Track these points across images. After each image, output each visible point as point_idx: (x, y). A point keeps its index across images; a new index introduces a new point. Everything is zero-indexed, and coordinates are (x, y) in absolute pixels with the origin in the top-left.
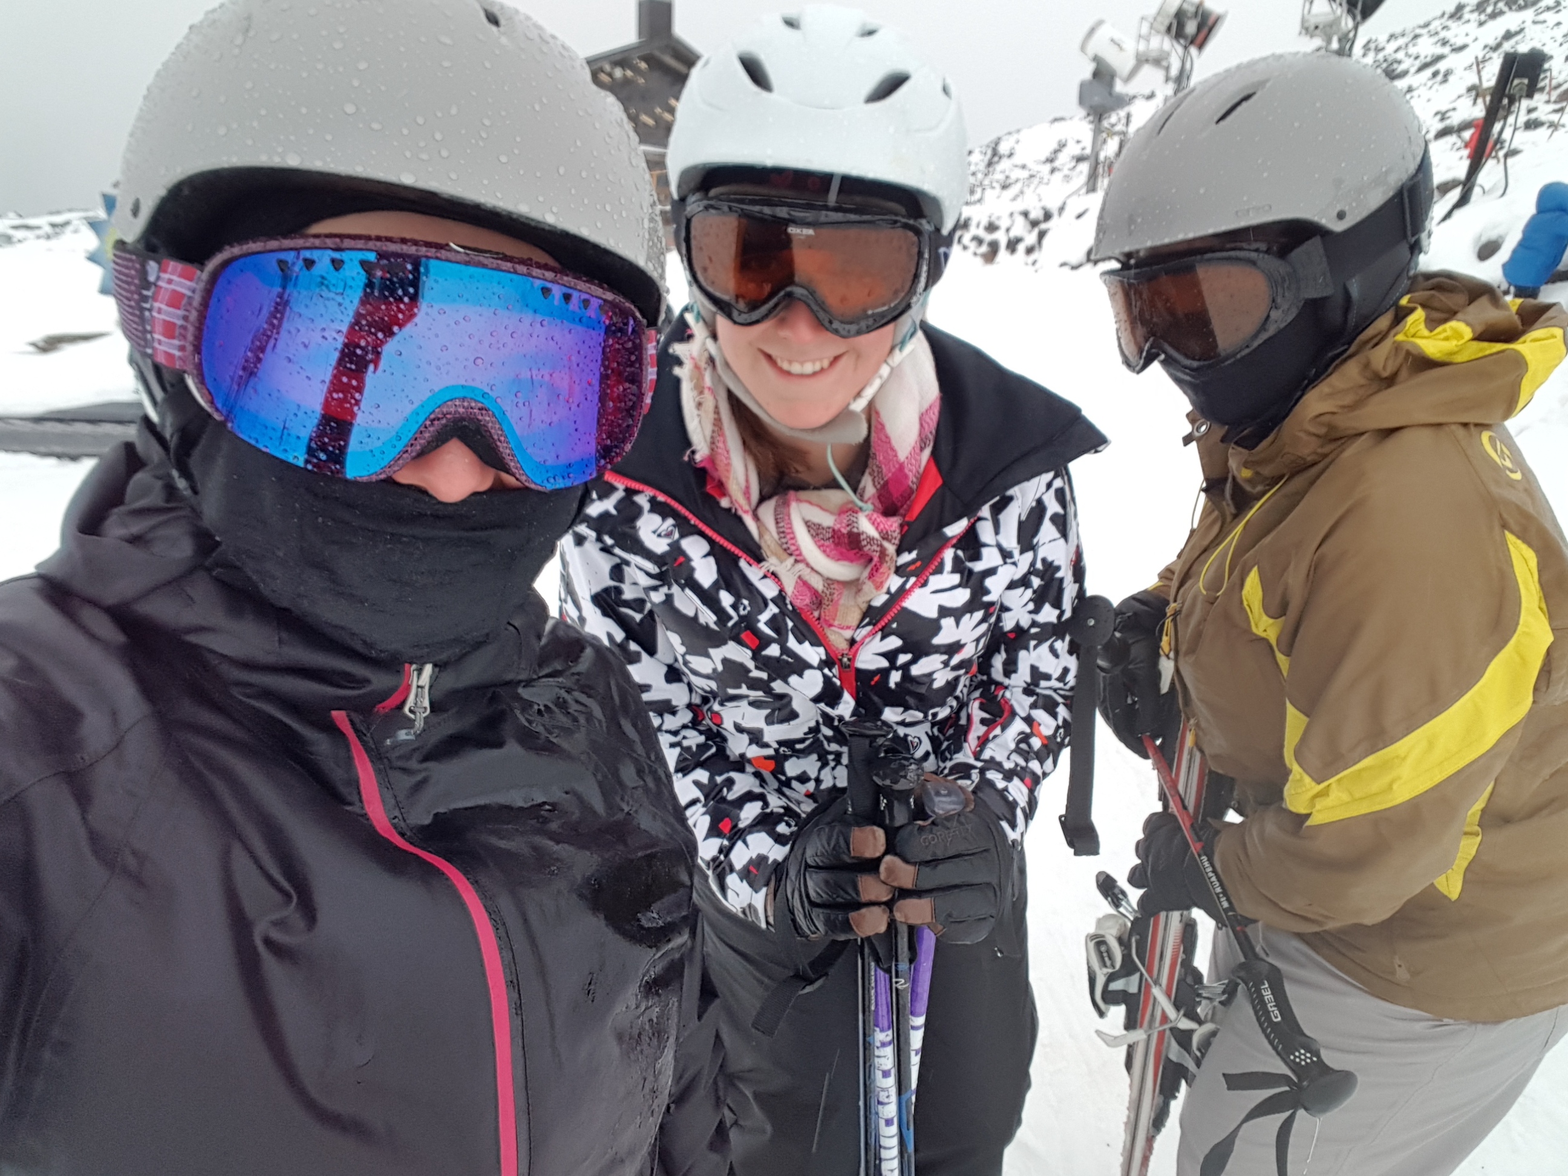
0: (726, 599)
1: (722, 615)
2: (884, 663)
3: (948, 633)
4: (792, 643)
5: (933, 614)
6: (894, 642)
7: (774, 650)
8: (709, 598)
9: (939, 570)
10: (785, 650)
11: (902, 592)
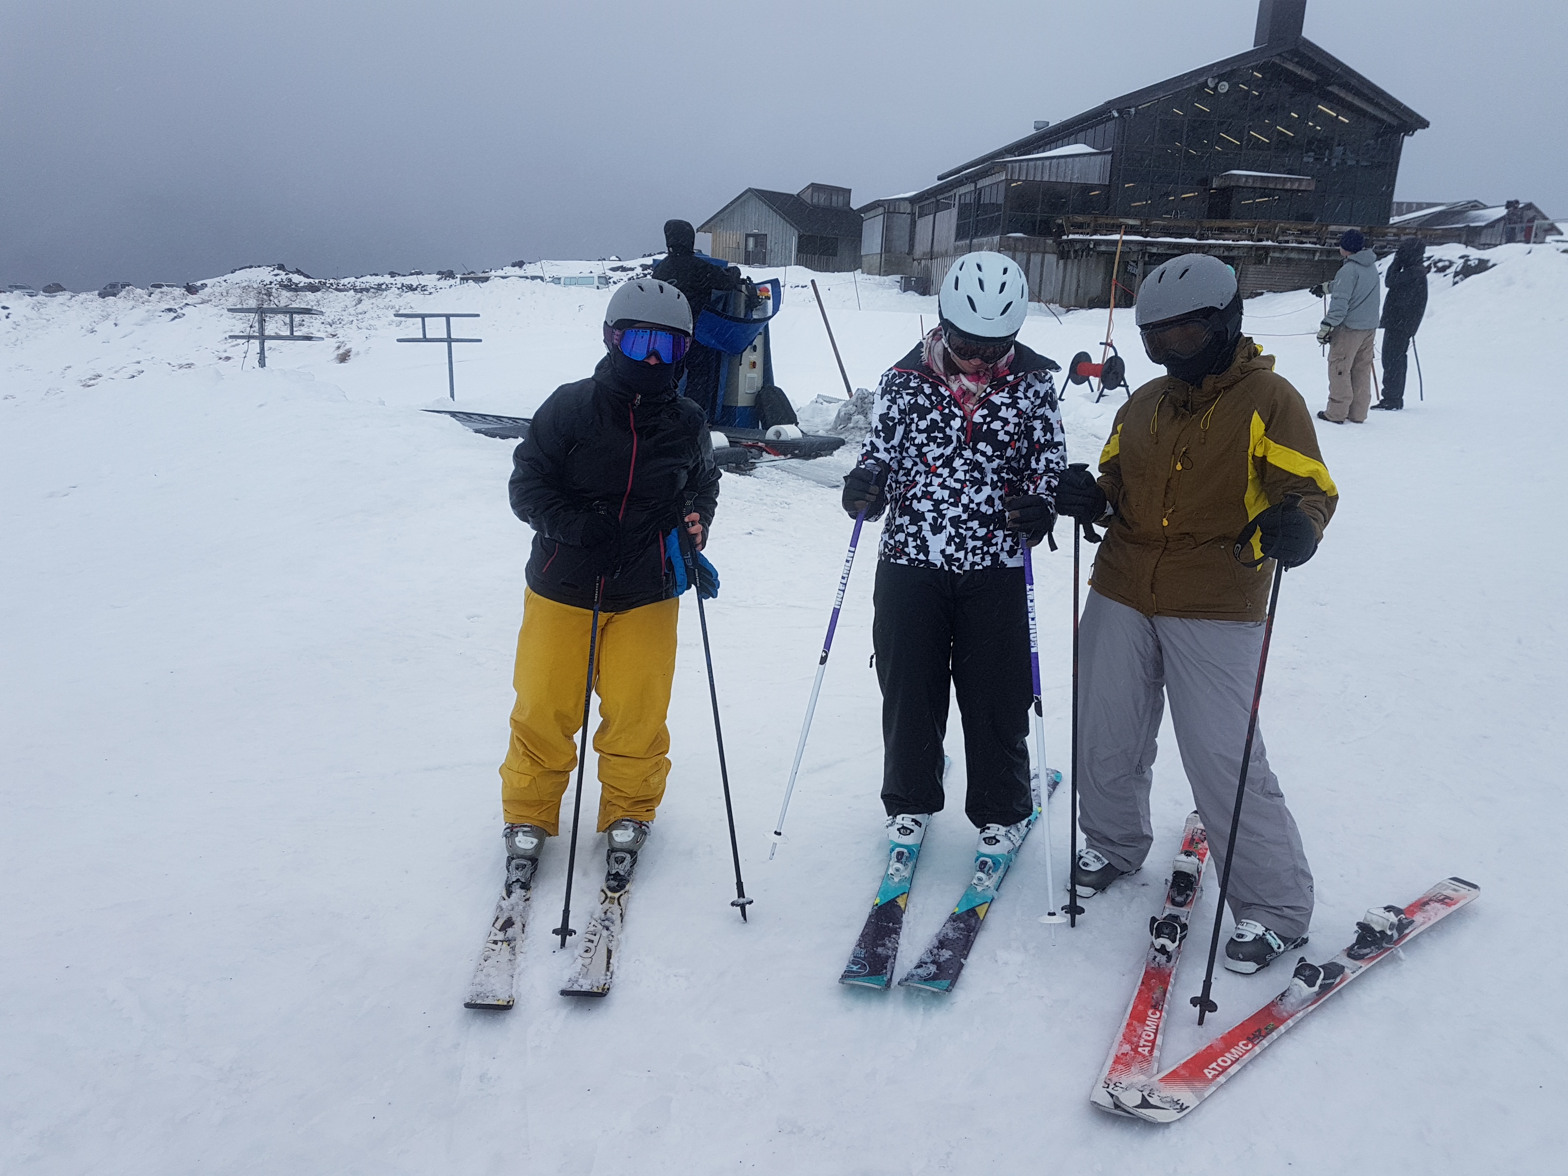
0: (934, 398)
1: (932, 402)
2: (982, 421)
3: (1003, 413)
4: (953, 408)
5: (999, 404)
6: (985, 412)
7: (947, 411)
8: (928, 397)
9: (1003, 391)
10: (951, 411)
11: (990, 394)
